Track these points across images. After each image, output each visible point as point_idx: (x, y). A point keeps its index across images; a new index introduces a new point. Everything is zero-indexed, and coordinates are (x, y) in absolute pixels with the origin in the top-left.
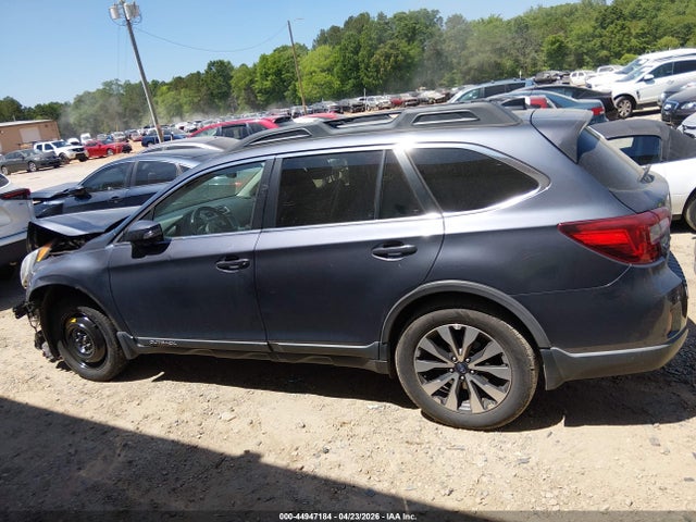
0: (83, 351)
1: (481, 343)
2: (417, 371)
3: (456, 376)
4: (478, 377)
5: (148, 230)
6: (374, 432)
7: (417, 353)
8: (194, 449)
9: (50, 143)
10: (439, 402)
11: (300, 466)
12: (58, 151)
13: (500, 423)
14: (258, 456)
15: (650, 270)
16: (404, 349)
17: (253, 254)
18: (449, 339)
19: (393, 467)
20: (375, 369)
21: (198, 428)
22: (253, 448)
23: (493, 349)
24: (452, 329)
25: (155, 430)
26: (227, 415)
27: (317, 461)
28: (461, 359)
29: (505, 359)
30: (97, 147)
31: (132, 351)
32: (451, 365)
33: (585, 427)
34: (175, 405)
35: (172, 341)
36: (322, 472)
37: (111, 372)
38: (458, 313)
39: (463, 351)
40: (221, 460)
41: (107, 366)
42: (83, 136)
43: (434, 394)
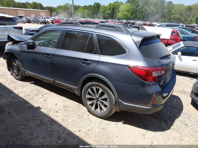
0: (15, 71)
1: (102, 94)
2: (86, 97)
3: (95, 101)
4: (101, 103)
5: (31, 43)
6: (73, 111)
7: (87, 93)
8: (27, 102)
9: (45, 17)
10: (90, 107)
11: (48, 114)
12: (47, 20)
13: (104, 117)
14: (40, 108)
15: (151, 84)
16: (84, 91)
17: (53, 55)
18: (95, 90)
19: (70, 121)
20: (77, 94)
21: (31, 98)
22: (41, 106)
23: (105, 96)
24: (96, 88)
25: (21, 95)
26: (40, 97)
27: (53, 114)
28: (97, 97)
29: (108, 100)
30: (57, 21)
31: (25, 74)
32: (95, 98)
33: (128, 125)
34: (30, 91)
35: (33, 74)
36: (53, 117)
37: (20, 78)
38: (98, 84)
39: (98, 95)
40: (31, 107)
41: (19, 77)
42: (56, 17)
43: (90, 105)
